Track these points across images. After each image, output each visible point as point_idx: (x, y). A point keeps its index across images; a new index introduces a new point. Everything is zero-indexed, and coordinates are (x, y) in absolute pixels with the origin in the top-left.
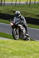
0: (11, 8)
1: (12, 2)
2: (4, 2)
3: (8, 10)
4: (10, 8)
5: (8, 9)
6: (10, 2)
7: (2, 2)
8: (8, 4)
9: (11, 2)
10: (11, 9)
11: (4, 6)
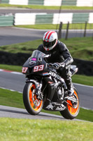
0: (82, 44)
1: (85, 29)
2: (66, 30)
3: (76, 49)
4: (80, 44)
5: (77, 46)
6: (81, 29)
7: (62, 30)
8: (76, 34)
9: (83, 30)
10: (84, 46)
11: (66, 39)
